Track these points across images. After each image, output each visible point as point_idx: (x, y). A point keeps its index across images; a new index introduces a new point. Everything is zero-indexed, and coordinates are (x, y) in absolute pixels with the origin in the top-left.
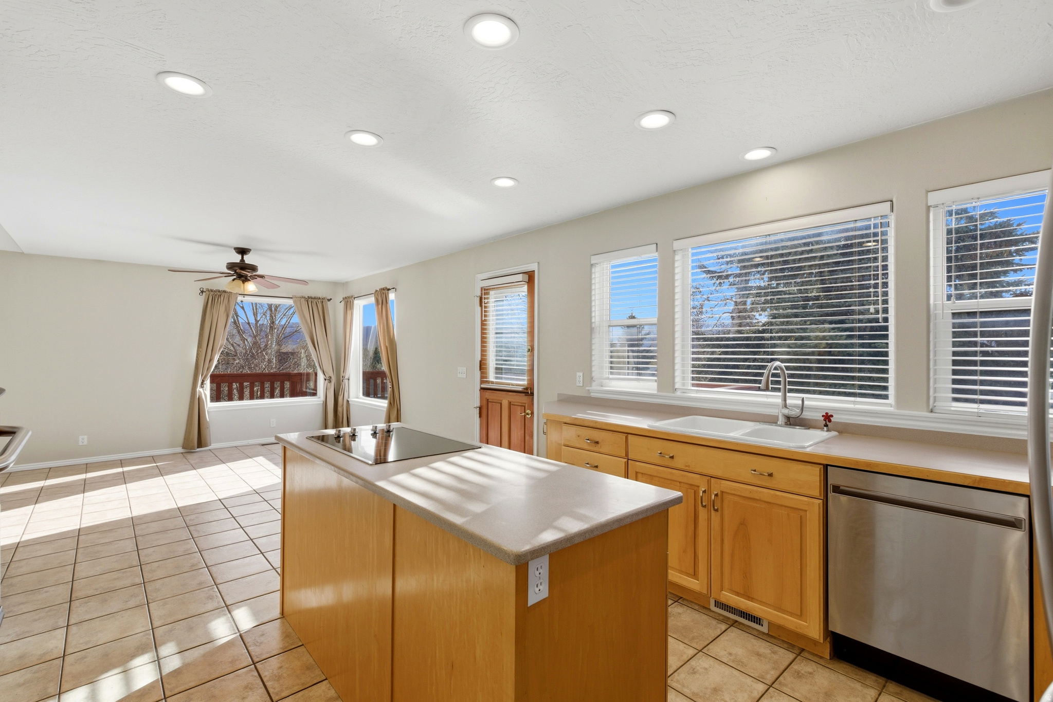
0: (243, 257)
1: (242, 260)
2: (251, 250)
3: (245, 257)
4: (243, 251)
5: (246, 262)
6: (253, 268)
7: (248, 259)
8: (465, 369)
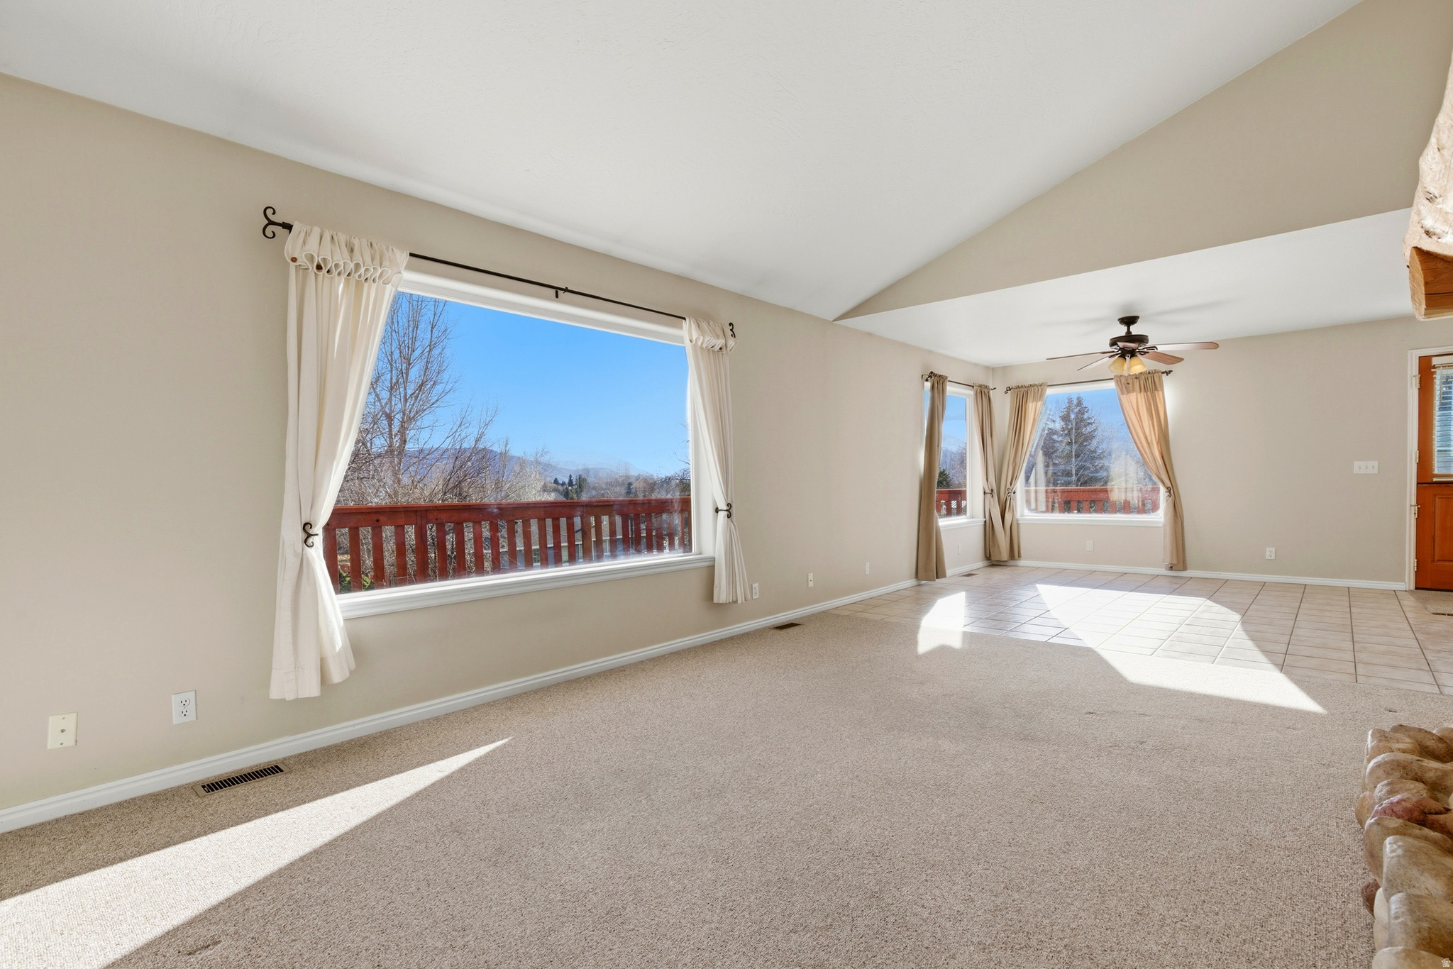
1: (1129, 331)
2: (1139, 317)
3: (1132, 328)
4: (1129, 321)
5: (1134, 333)
6: (1143, 339)
7: (1136, 330)
8: (1376, 463)
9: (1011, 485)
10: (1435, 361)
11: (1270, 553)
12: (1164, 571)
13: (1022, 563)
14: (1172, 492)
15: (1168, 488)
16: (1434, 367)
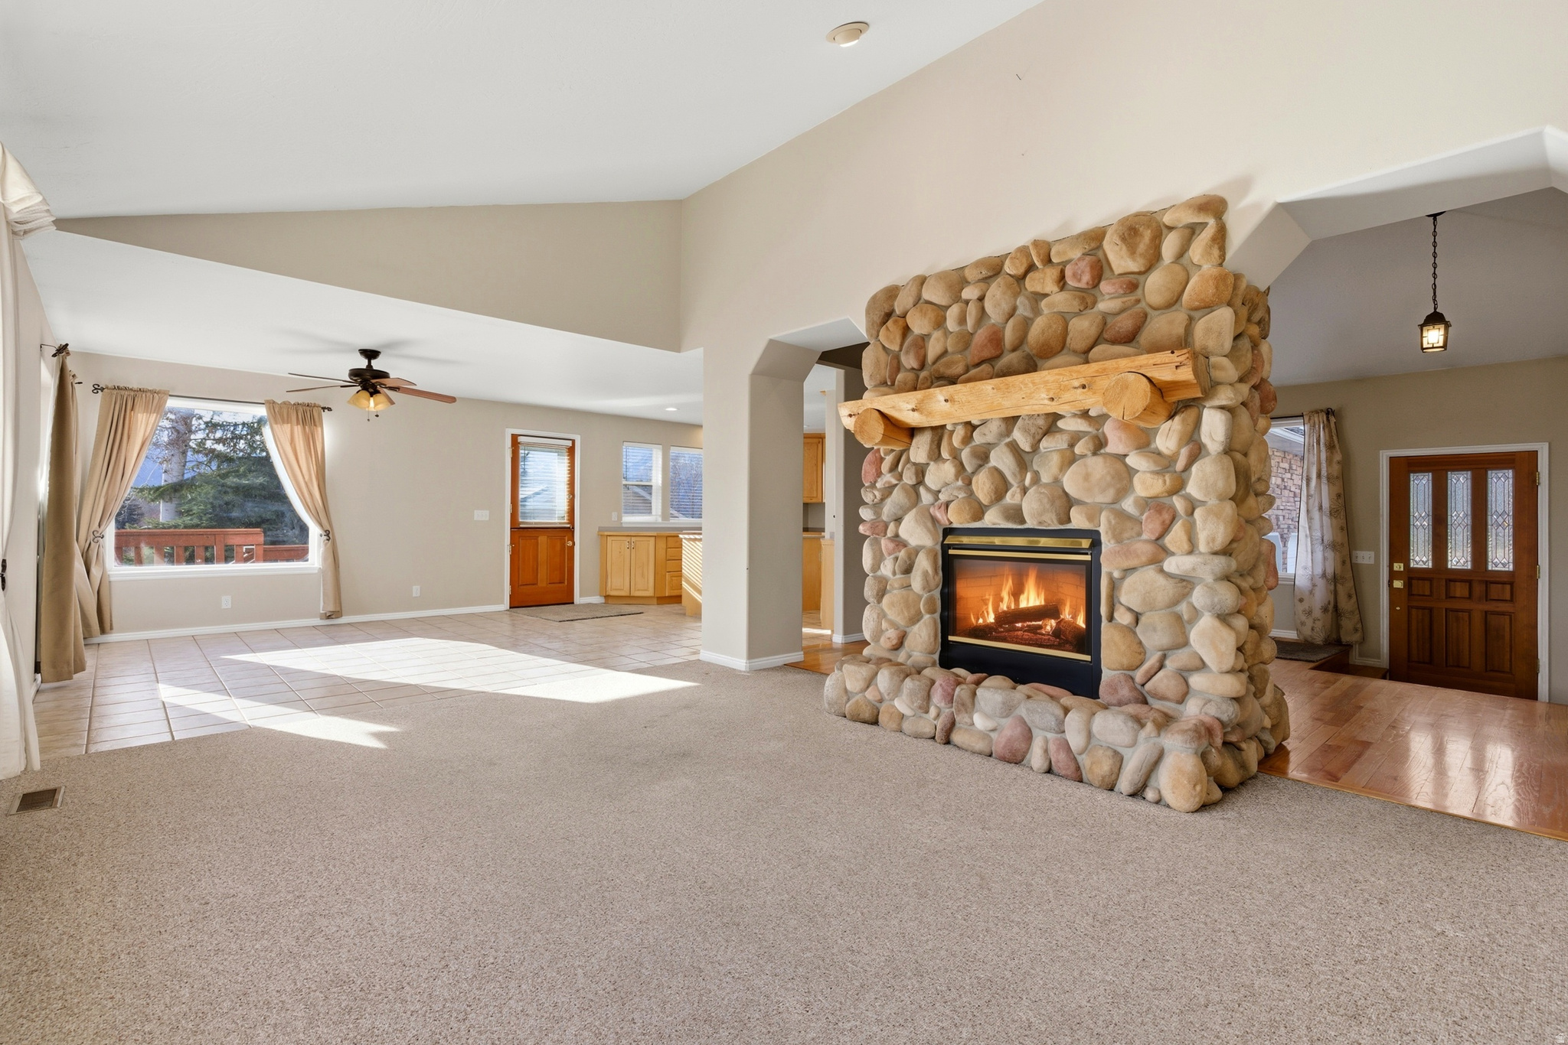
0: (370, 362)
1: (369, 366)
2: (379, 352)
3: (373, 362)
4: (371, 354)
5: (374, 368)
6: (384, 375)
8: (488, 512)
9: (99, 526)
10: (521, 439)
11: (416, 591)
12: (318, 622)
13: (113, 637)
14: (330, 535)
15: (326, 531)
16: (519, 443)
